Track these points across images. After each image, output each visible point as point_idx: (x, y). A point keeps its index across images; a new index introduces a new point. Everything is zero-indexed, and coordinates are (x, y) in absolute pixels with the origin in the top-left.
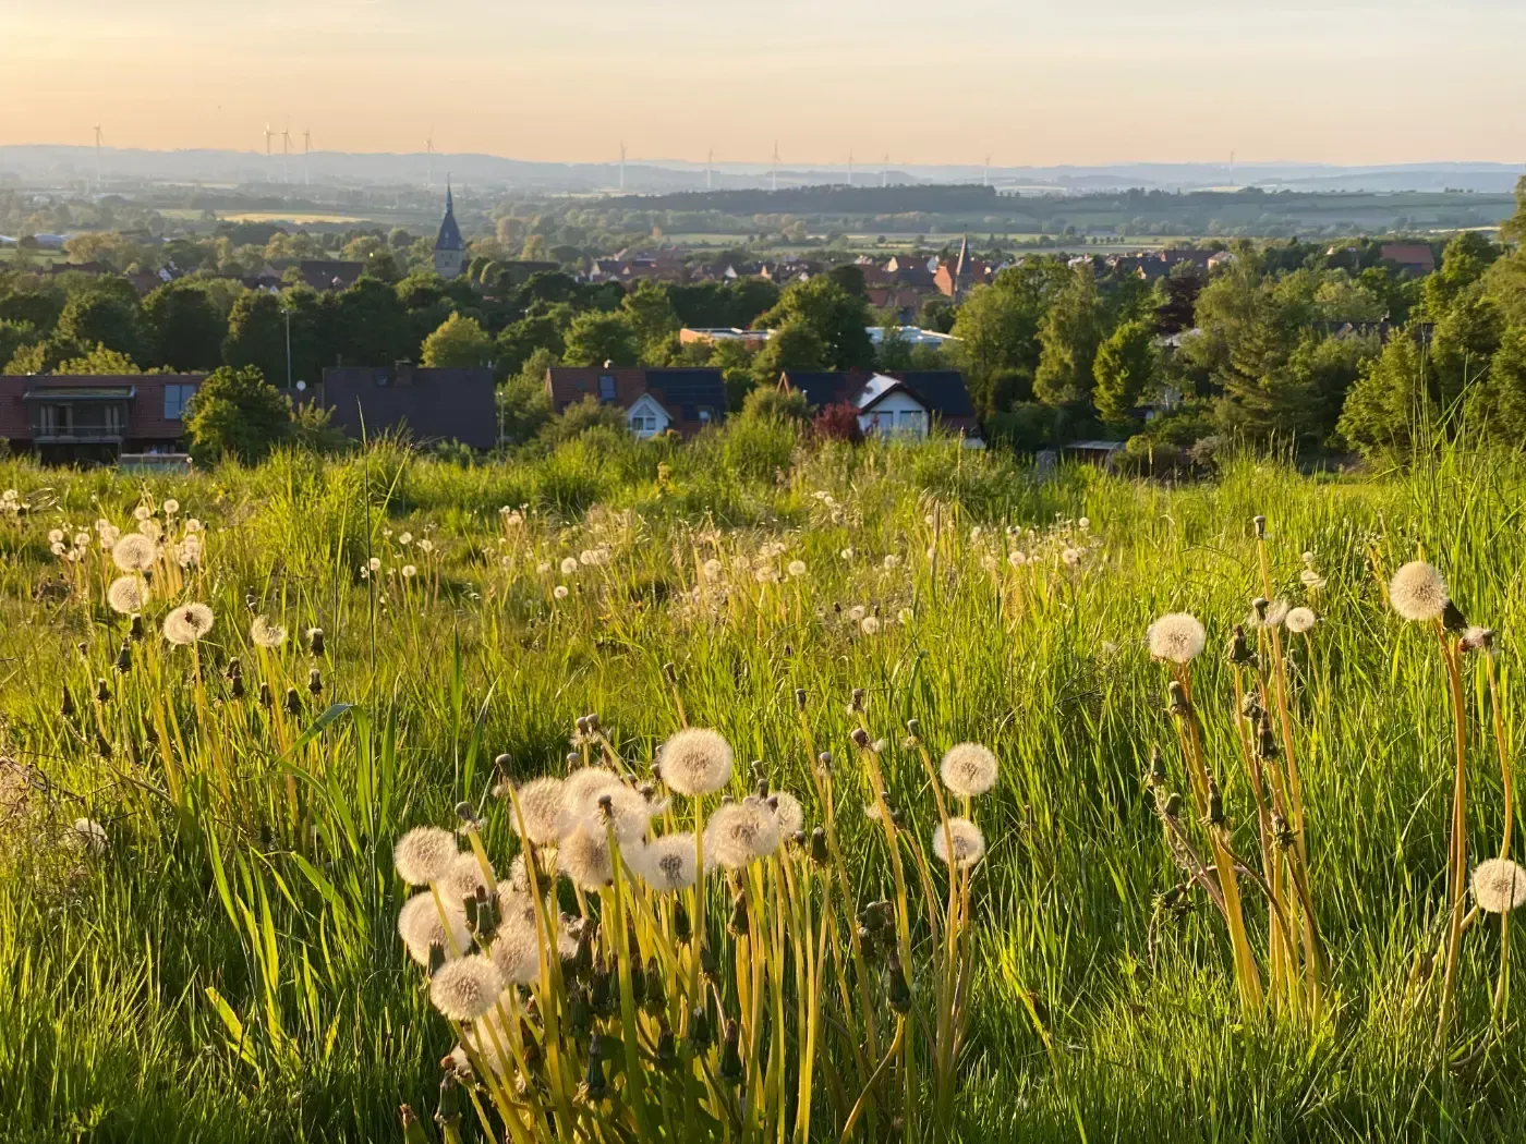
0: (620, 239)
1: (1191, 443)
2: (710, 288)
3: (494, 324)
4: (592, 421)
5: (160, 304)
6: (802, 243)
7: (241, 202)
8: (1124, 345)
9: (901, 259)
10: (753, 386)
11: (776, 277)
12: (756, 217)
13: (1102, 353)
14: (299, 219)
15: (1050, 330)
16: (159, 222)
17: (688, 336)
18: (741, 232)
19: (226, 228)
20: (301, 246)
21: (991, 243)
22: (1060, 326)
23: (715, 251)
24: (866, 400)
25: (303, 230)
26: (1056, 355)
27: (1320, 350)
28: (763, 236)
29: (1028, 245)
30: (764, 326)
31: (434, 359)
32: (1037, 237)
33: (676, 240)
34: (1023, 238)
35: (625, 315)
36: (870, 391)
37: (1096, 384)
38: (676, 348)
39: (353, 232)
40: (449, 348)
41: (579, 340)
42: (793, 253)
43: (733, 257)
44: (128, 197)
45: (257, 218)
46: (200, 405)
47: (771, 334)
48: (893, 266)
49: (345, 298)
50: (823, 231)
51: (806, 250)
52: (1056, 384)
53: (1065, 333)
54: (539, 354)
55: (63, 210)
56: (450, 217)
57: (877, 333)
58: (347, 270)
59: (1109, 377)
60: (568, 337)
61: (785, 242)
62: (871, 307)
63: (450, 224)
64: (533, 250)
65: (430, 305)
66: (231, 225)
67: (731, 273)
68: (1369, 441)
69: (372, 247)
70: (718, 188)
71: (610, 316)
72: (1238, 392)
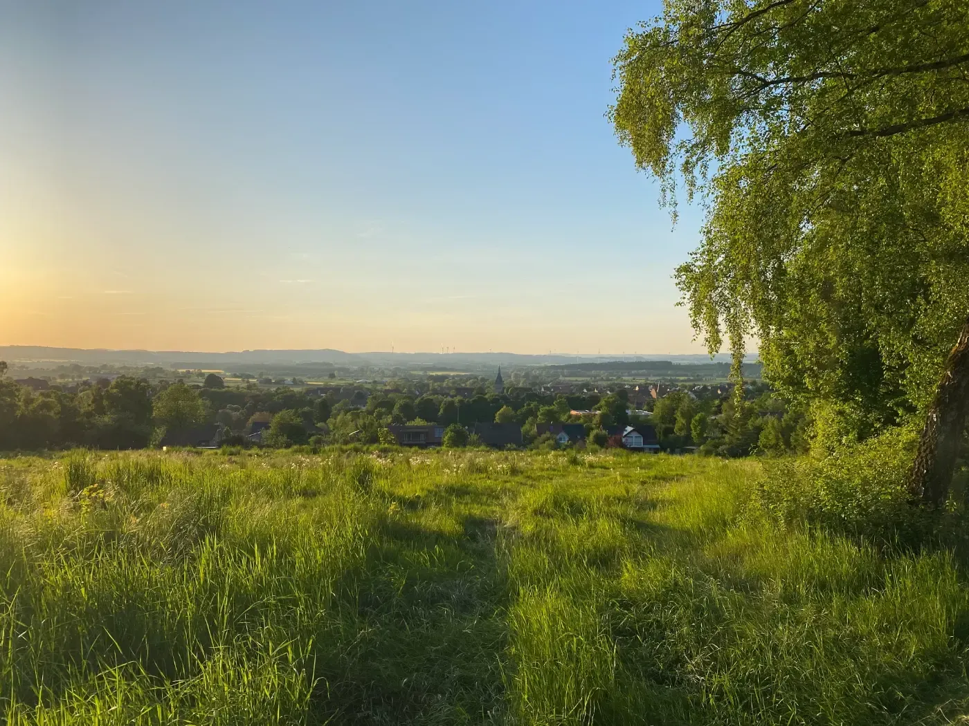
0: (550, 379)
1: (718, 447)
2: (578, 397)
3: (515, 409)
4: (548, 439)
5: (420, 403)
6: (608, 380)
7: (434, 369)
8: (700, 420)
9: (640, 386)
10: (592, 429)
11: (599, 392)
12: (593, 372)
13: (693, 421)
14: (452, 374)
15: (679, 414)
16: (411, 375)
17: (573, 412)
18: (588, 376)
19: (431, 377)
20: (454, 383)
21: (670, 380)
22: (682, 413)
23: (580, 383)
24: (625, 433)
25: (453, 377)
26: (681, 421)
27: (757, 421)
28: (595, 377)
29: (682, 381)
30: (596, 409)
31: (499, 419)
32: (686, 378)
33: (567, 379)
34: (682, 378)
35: (554, 407)
36: (626, 431)
37: (691, 430)
38: (570, 416)
39: (469, 378)
40: (503, 416)
41: (542, 414)
42: (605, 383)
43: (586, 385)
44: (402, 368)
45: (440, 373)
46: (447, 433)
47: (598, 412)
48: (637, 389)
49: (474, 401)
50: (615, 376)
51: (609, 383)
52: (681, 430)
53: (683, 415)
54: (530, 419)
55: (383, 372)
56: (499, 374)
57: (629, 412)
58: (470, 390)
59: (695, 428)
60: (539, 413)
61: (602, 379)
62: (629, 404)
63: (499, 377)
64: (523, 383)
65: (497, 403)
66: (432, 376)
67: (585, 391)
68: (766, 448)
69: (474, 383)
70: (581, 363)
71: (551, 408)
72: (732, 433)
